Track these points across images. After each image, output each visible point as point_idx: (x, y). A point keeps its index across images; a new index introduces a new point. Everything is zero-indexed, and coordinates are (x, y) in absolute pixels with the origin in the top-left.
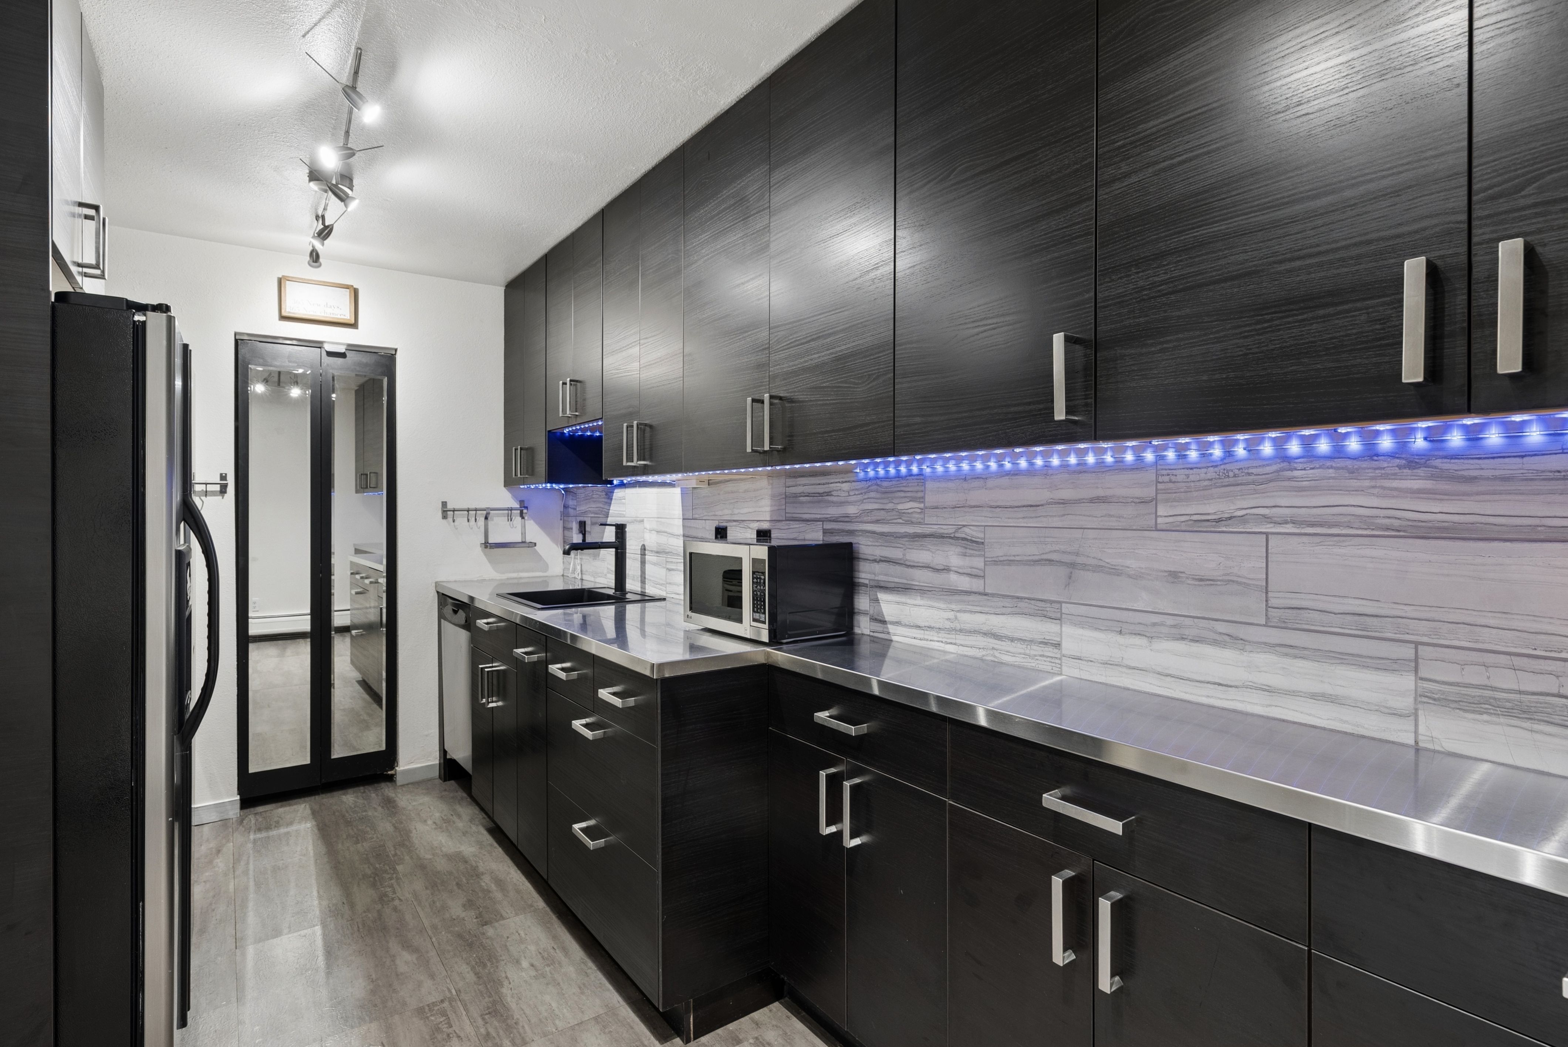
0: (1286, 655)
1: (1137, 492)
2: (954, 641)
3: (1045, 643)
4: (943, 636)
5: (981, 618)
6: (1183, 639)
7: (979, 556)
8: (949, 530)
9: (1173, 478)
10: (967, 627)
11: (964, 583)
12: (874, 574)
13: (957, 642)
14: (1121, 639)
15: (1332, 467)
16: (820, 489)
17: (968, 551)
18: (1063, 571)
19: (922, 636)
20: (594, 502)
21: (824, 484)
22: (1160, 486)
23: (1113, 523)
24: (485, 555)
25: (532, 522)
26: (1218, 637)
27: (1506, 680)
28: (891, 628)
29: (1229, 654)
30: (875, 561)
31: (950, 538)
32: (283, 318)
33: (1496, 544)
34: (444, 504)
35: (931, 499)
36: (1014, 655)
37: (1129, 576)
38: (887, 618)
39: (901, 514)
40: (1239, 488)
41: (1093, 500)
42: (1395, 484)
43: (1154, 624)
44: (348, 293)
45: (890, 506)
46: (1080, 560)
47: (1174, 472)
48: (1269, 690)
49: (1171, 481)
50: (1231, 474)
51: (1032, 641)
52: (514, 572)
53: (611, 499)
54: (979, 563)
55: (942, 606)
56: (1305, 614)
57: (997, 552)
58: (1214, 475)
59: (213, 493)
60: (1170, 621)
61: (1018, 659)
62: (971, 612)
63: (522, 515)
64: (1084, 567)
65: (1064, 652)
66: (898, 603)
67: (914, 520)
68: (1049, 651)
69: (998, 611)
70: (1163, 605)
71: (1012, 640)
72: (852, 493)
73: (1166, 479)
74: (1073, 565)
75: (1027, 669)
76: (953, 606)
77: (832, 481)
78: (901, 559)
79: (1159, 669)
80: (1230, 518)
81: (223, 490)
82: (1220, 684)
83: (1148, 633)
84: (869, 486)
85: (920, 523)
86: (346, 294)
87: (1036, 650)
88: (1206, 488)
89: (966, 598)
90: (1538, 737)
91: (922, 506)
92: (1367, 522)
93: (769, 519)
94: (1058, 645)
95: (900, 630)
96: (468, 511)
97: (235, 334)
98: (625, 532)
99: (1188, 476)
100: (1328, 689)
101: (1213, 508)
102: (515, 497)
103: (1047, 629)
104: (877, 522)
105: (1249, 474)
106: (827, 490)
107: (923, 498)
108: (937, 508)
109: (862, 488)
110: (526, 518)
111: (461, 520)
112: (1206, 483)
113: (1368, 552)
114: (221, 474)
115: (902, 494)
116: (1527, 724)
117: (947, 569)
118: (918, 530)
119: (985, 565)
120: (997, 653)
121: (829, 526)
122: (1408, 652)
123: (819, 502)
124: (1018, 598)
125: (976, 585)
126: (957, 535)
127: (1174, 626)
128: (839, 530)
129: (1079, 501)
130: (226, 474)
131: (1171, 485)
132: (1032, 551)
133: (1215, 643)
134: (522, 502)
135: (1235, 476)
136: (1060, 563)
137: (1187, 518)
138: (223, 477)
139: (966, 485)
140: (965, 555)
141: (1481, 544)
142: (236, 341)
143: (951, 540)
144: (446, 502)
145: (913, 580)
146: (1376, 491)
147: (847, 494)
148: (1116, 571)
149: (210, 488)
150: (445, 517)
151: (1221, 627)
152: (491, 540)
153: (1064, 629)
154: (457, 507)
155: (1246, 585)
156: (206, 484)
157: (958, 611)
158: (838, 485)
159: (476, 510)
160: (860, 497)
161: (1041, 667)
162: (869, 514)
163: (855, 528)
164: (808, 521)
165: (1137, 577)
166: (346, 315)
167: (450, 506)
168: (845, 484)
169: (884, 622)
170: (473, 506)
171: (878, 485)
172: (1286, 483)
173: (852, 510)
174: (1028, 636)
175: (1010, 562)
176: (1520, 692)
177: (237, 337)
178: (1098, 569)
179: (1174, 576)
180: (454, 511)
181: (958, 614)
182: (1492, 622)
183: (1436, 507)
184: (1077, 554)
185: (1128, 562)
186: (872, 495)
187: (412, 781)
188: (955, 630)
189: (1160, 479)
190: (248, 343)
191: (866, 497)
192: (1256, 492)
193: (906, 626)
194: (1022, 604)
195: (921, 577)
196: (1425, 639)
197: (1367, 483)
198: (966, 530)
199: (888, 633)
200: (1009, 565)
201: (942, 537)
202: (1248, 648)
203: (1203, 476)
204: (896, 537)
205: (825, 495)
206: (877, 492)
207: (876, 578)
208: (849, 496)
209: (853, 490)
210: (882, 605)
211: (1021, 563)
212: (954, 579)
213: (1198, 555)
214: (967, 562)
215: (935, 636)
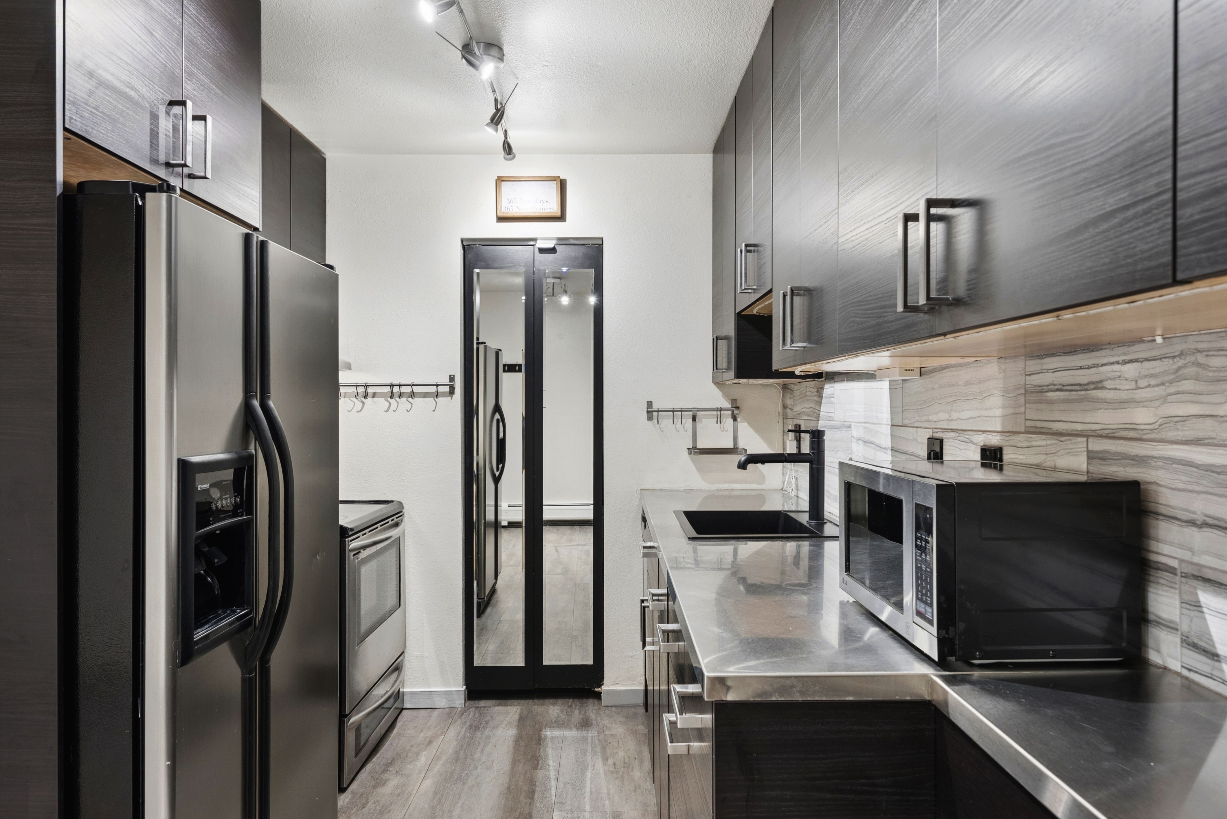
12: (1191, 550)
16: (1083, 377)
20: (808, 400)
21: (1089, 368)
24: (693, 462)
25: (746, 424)
30: (1192, 523)
32: (501, 219)
34: (650, 404)
38: (1222, 648)
44: (555, 186)
52: (725, 482)
53: (822, 397)
59: (444, 394)
63: (735, 419)
72: (1142, 383)
77: (1105, 361)
81: (452, 392)
84: (1180, 368)
86: (554, 188)
93: (999, 429)
96: (673, 411)
97: (462, 241)
98: (824, 440)
102: (725, 395)
104: (1196, 442)
106: (1095, 378)
109: (1165, 373)
110: (739, 420)
111: (666, 422)
114: (450, 376)
121: (1098, 445)
123: (1080, 400)
128: (1117, 454)
130: (454, 376)
134: (734, 401)
138: (452, 378)
142: (464, 247)
144: (651, 402)
147: (1132, 385)
149: (441, 389)
150: (650, 418)
152: (700, 445)
154: (661, 407)
156: (437, 385)
158: (1117, 367)
159: (682, 411)
160: (1159, 391)
162: (1179, 426)
163: (1150, 453)
164: (1061, 434)
166: (554, 209)
167: (655, 407)
168: (1128, 366)
169: (1211, 652)
170: (678, 406)
171: (1199, 365)
173: (1143, 416)
177: (465, 243)
180: (658, 411)
186: (1187, 385)
187: (617, 704)
190: (473, 248)
191: (1172, 390)
205: (1092, 386)
206: (1197, 378)
207: (1196, 560)
208: (1138, 388)
209: (1146, 376)
210: (1207, 617)
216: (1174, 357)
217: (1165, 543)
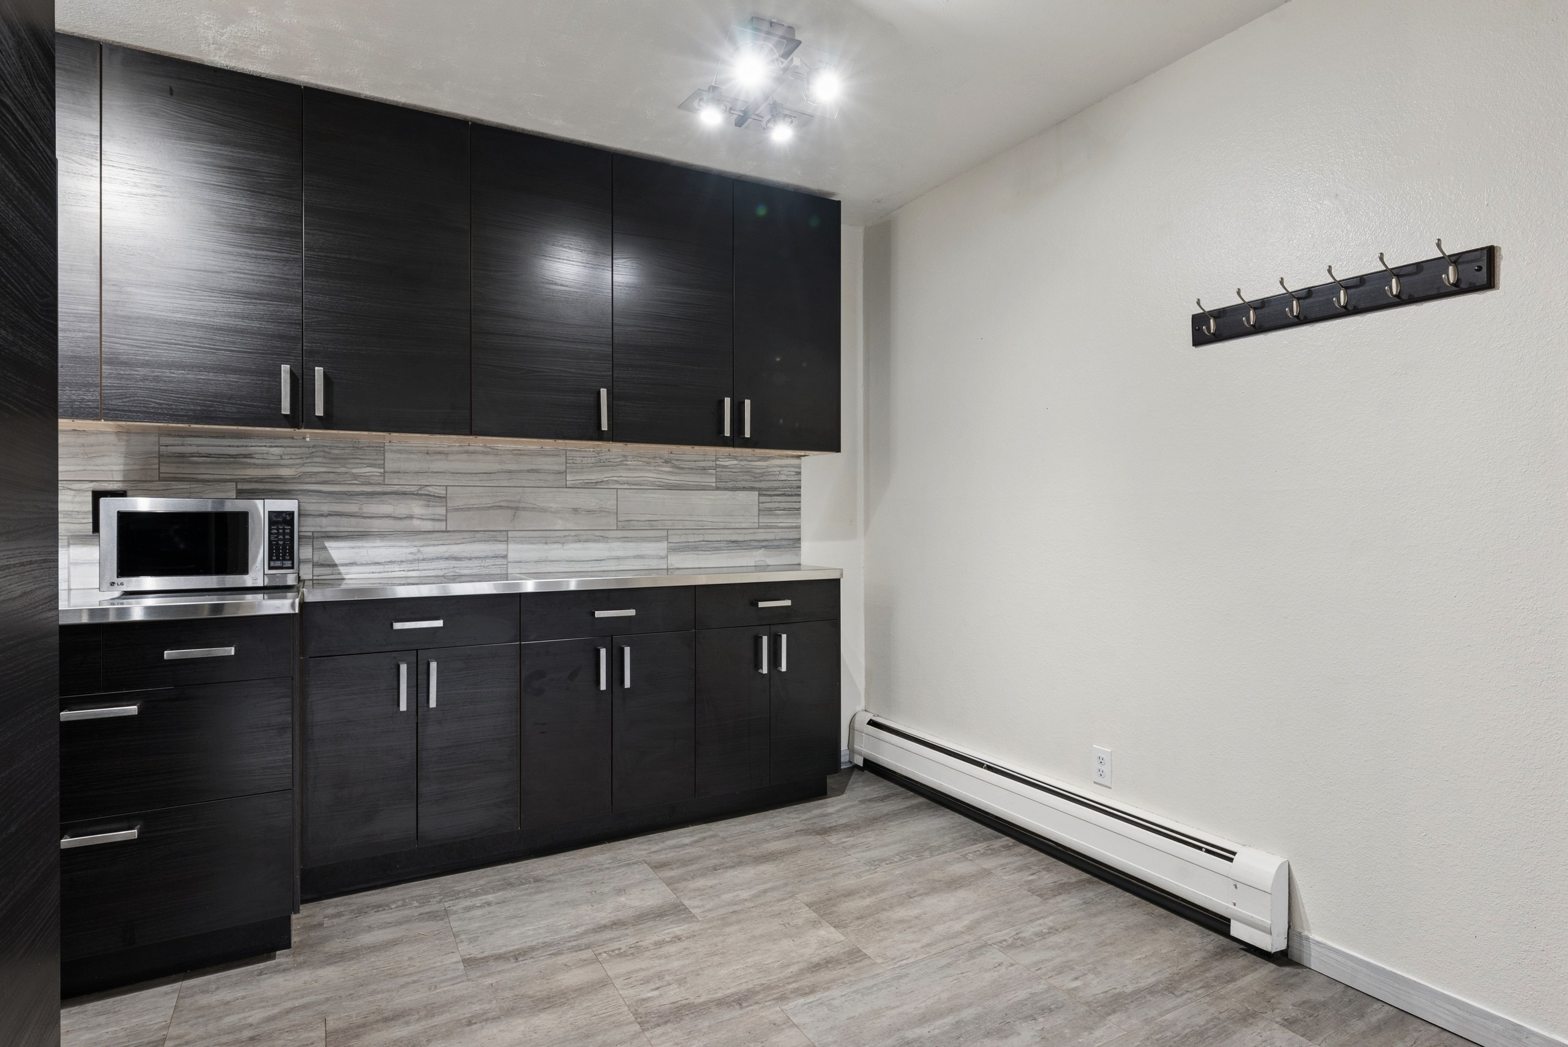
0: (625, 541)
1: (556, 468)
2: (417, 568)
3: (496, 557)
4: (404, 566)
5: (444, 548)
6: (580, 541)
7: (442, 506)
8: (413, 489)
9: (575, 461)
10: (430, 556)
11: (428, 525)
12: (320, 526)
13: (420, 568)
14: (546, 547)
15: (640, 461)
16: (242, 450)
17: (431, 503)
18: (510, 512)
19: (382, 570)
21: (238, 447)
22: (568, 465)
23: (542, 484)
26: (596, 538)
27: (691, 539)
28: (342, 569)
29: (601, 545)
30: (322, 515)
31: (413, 494)
33: (689, 491)
35: (390, 466)
36: (471, 568)
37: (552, 512)
38: (337, 562)
39: (355, 476)
40: (605, 468)
41: (529, 471)
42: (662, 469)
43: (565, 536)
45: (343, 470)
46: (521, 505)
47: (576, 458)
48: (618, 558)
49: (573, 463)
50: (602, 461)
51: (486, 557)
54: (441, 511)
55: (407, 544)
56: (632, 523)
57: (459, 503)
58: (594, 461)
60: (573, 533)
61: (475, 571)
62: (434, 545)
64: (524, 509)
65: (509, 560)
66: (353, 548)
67: (372, 481)
68: (499, 561)
69: (459, 542)
70: (570, 526)
71: (470, 559)
72: (285, 457)
73: (571, 461)
74: (517, 508)
75: (482, 575)
76: (417, 543)
77: (252, 444)
78: (357, 513)
79: (567, 559)
80: (602, 482)
82: (597, 560)
83: (561, 541)
84: (312, 452)
85: (379, 484)
87: (489, 562)
88: (591, 467)
89: (429, 536)
90: (699, 556)
91: (382, 470)
92: (653, 483)
93: (122, 479)
94: (505, 557)
95: (354, 569)
99: (582, 461)
100: (640, 553)
101: (594, 477)
103: (499, 548)
104: (324, 483)
105: (609, 462)
106: (244, 452)
107: (384, 464)
108: (399, 472)
109: (301, 454)
112: (591, 465)
113: (653, 495)
115: (358, 461)
116: (696, 552)
117: (411, 517)
118: (378, 489)
119: (446, 512)
120: (457, 570)
121: (241, 486)
122: (664, 533)
123: (231, 463)
124: (475, 531)
125: (441, 526)
126: (419, 492)
127: (575, 536)
129: (520, 471)
131: (573, 465)
132: (488, 501)
133: (595, 541)
135: (604, 462)
136: (508, 507)
137: (582, 481)
139: (428, 457)
140: (428, 506)
141: (685, 491)
143: (414, 496)
145: (371, 528)
146: (655, 471)
147: (279, 458)
148: (544, 510)
151: (598, 533)
153: (509, 546)
155: (609, 512)
157: (421, 546)
158: (264, 448)
160: (298, 461)
161: (493, 572)
162: (312, 476)
163: (292, 488)
164: (208, 481)
165: (556, 512)
168: (274, 448)
169: (335, 565)
172: (624, 467)
173: (285, 472)
174: (483, 554)
175: (469, 509)
176: (695, 542)
179: (576, 510)
181: (421, 549)
182: (688, 519)
183: (673, 478)
184: (520, 502)
185: (551, 505)
186: (317, 459)
188: (418, 560)
189: (568, 462)
191: (307, 461)
192: (613, 470)
193: (362, 564)
194: (478, 535)
195: (377, 525)
196: (670, 528)
197: (653, 468)
198: (430, 489)
199: (340, 574)
200: (469, 511)
201: (404, 493)
202: (609, 541)
203: (589, 461)
204: (351, 495)
205: (241, 456)
206: (324, 457)
207: (323, 530)
208: (282, 459)
209: (288, 454)
210: (330, 551)
211: (478, 509)
212: (417, 524)
213: (587, 499)
214: (430, 511)
215: (396, 567)
216: (309, 447)
217: (303, 526)
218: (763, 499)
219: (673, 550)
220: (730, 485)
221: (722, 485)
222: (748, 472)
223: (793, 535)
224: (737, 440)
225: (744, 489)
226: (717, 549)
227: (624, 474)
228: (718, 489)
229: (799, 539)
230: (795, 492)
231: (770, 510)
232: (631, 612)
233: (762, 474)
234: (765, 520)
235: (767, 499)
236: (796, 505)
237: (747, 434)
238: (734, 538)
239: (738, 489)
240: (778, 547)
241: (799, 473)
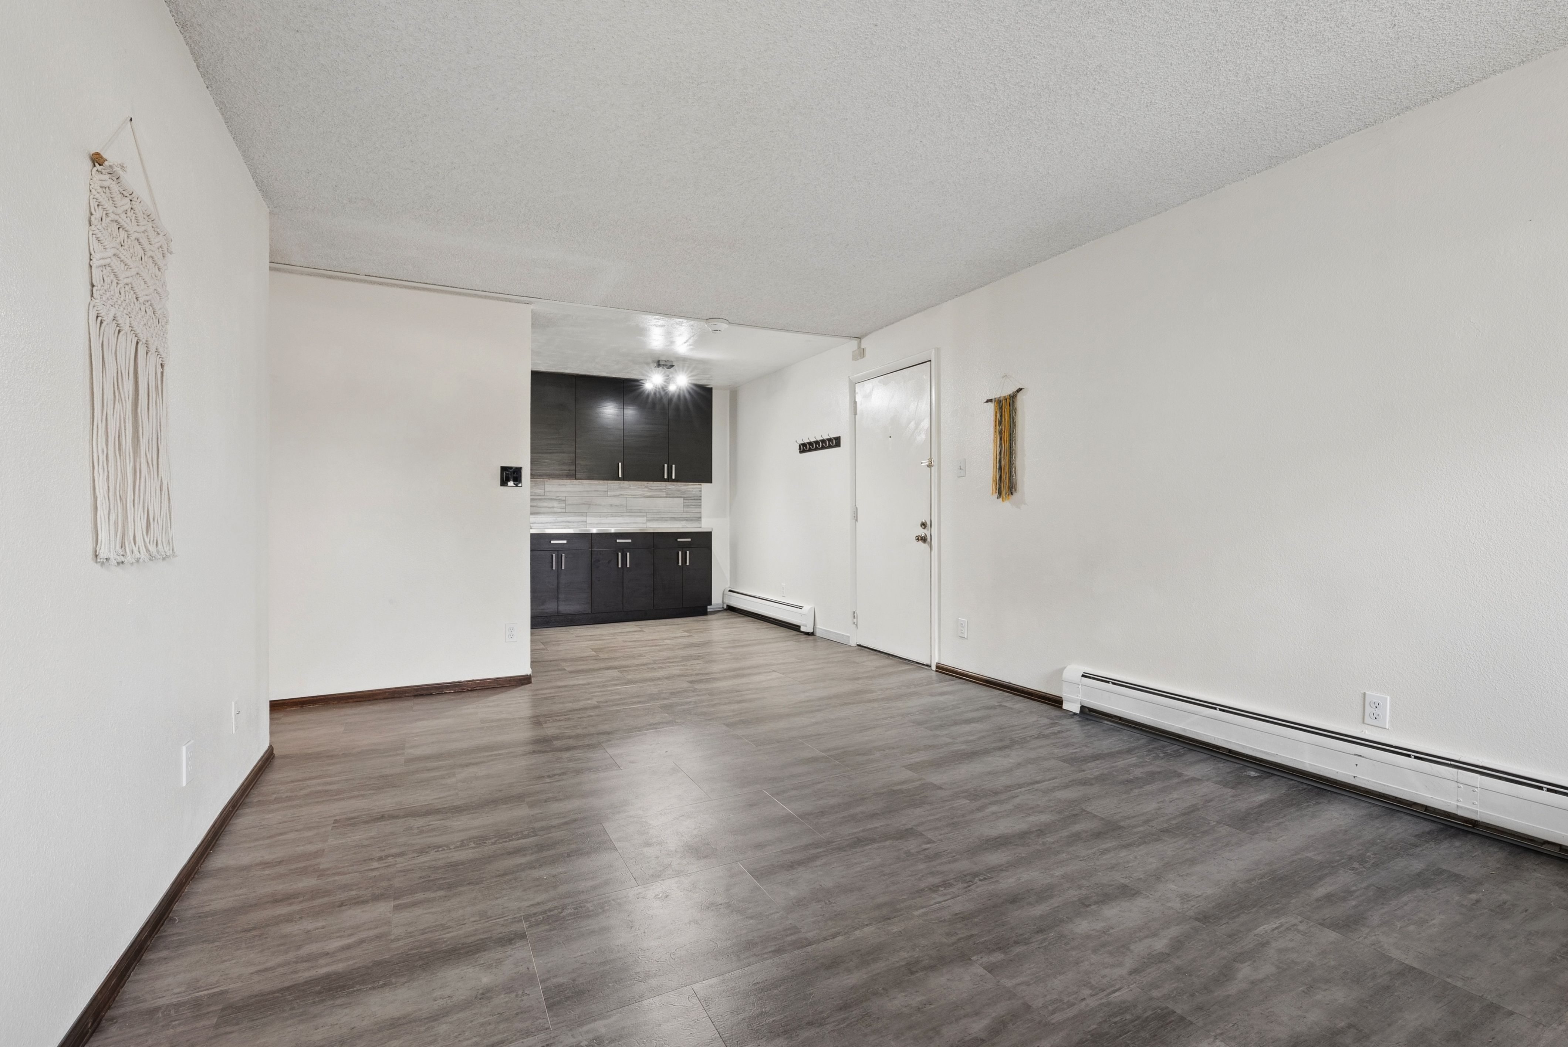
0: (630, 517)
1: (604, 490)
3: (583, 522)
4: (551, 524)
5: (565, 518)
6: (613, 515)
7: (564, 503)
8: (555, 497)
10: (560, 521)
11: (560, 510)
14: (600, 517)
15: (634, 488)
17: (560, 502)
18: (588, 506)
19: (544, 525)
23: (599, 497)
27: (656, 516)
29: (621, 518)
31: (554, 499)
35: (547, 489)
36: (575, 524)
37: (603, 506)
39: (536, 493)
40: (621, 491)
41: (595, 491)
42: (643, 491)
43: (608, 514)
46: (592, 503)
51: (577, 520)
55: (552, 516)
56: (633, 510)
57: (570, 502)
58: (618, 487)
60: (611, 513)
62: (561, 517)
64: (593, 505)
65: (588, 522)
67: (541, 495)
69: (570, 516)
70: (609, 511)
71: (574, 522)
74: (590, 504)
76: (556, 516)
80: (621, 496)
82: (619, 522)
83: (606, 516)
85: (543, 496)
87: (579, 522)
88: (617, 489)
89: (560, 514)
90: (657, 521)
91: (544, 491)
92: (640, 495)
94: (586, 522)
95: (535, 525)
100: (635, 520)
101: (618, 493)
103: (584, 519)
117: (553, 507)
119: (565, 506)
122: (645, 514)
126: (557, 498)
129: (592, 491)
132: (580, 502)
133: (618, 517)
135: (620, 489)
136: (587, 504)
137: (614, 496)
139: (559, 486)
140: (558, 504)
141: (653, 498)
148: (600, 505)
151: (620, 513)
153: (585, 516)
155: (624, 506)
157: (557, 518)
161: (582, 526)
172: (630, 489)
176: (657, 518)
178: (596, 505)
179: (611, 505)
182: (654, 509)
185: (602, 503)
188: (556, 522)
193: (538, 523)
194: (576, 513)
195: (542, 510)
196: (648, 512)
198: (560, 497)
200: (573, 505)
201: (551, 499)
202: (625, 516)
211: (577, 504)
212: (556, 510)
213: (615, 501)
214: (560, 505)
215: (548, 525)
218: (685, 501)
219: (648, 520)
220: (672, 496)
221: (668, 496)
222: (679, 491)
223: (698, 516)
224: (669, 479)
225: (677, 497)
226: (666, 520)
227: (630, 492)
228: (666, 497)
229: (701, 517)
230: (699, 498)
231: (688, 506)
232: (630, 541)
233: (685, 492)
234: (686, 509)
235: (688, 501)
236: (699, 504)
237: (673, 477)
238: (673, 516)
239: (675, 497)
240: (691, 520)
241: (701, 491)
